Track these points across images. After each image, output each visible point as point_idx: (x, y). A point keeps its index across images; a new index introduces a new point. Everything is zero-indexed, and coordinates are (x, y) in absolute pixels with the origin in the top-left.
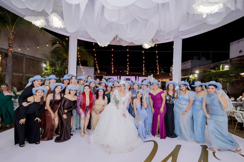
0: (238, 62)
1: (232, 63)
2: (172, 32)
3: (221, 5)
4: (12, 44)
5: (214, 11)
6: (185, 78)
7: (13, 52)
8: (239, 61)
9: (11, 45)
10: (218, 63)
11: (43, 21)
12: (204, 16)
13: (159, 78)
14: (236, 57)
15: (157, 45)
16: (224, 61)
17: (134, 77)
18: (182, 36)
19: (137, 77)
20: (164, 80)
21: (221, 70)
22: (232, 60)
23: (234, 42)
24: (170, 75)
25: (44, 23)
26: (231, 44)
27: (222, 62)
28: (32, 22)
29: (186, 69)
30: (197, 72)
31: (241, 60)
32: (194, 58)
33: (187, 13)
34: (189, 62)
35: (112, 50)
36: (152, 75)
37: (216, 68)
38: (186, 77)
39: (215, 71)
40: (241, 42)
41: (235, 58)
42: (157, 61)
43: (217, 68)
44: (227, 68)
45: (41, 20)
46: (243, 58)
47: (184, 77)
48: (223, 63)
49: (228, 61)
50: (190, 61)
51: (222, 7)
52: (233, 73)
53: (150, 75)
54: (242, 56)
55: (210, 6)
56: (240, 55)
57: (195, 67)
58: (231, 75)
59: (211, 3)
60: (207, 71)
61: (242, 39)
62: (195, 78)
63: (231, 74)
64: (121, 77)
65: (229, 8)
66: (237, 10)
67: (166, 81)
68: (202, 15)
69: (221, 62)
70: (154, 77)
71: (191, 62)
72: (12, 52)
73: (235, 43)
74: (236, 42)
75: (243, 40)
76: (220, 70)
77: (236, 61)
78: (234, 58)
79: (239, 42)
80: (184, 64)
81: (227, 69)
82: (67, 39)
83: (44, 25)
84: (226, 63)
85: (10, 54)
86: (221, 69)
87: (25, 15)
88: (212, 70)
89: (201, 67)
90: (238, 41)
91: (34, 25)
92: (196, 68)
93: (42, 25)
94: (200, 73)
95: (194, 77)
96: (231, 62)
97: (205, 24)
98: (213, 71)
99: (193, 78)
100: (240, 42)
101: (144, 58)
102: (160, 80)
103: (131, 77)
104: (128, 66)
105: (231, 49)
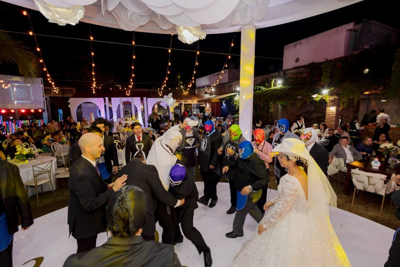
0: (293, 76)
1: (287, 77)
6: (223, 99)
8: (295, 74)
10: (267, 76)
13: (181, 99)
14: (290, 68)
16: (276, 74)
17: (139, 98)
19: (145, 98)
20: (189, 102)
22: (286, 72)
23: (289, 45)
24: (196, 92)
26: (285, 47)
27: (273, 74)
29: (221, 84)
30: (239, 88)
31: (298, 73)
36: (171, 94)
37: (267, 85)
38: (223, 96)
39: (265, 89)
41: (292, 69)
43: (268, 83)
44: (279, 84)
46: (300, 70)
48: (276, 77)
49: (282, 73)
50: (227, 71)
53: (168, 95)
54: (299, 67)
56: (297, 66)
60: (255, 88)
61: (299, 41)
67: (192, 103)
69: (271, 75)
70: (174, 97)
71: (229, 72)
73: (290, 47)
74: (292, 44)
75: (301, 43)
76: (271, 87)
77: (291, 73)
79: (296, 45)
80: (218, 74)
81: (280, 86)
84: (279, 77)
86: (273, 86)
88: (261, 87)
90: (294, 43)
96: (285, 76)
98: (263, 88)
100: (298, 45)
101: (170, 64)
102: (183, 102)
103: (132, 98)
104: (131, 80)
105: (285, 55)
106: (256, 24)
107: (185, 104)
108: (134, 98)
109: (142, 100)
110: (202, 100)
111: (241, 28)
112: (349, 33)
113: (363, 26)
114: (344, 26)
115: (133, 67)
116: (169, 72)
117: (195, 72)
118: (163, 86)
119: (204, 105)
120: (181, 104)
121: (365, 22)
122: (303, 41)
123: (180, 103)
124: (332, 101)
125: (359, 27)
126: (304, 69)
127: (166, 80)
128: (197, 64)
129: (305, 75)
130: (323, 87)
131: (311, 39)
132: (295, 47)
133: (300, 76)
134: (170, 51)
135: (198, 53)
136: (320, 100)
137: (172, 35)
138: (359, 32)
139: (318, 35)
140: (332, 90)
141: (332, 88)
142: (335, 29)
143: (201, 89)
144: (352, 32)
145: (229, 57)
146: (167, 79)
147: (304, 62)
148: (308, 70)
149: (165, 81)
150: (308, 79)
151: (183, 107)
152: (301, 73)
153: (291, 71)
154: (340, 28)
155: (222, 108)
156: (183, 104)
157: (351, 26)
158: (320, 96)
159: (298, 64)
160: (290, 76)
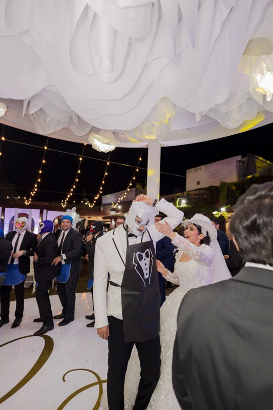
0: (196, 197)
1: (190, 197)
8: (197, 195)
10: (172, 196)
13: (85, 215)
14: (193, 189)
16: (180, 194)
17: (38, 211)
19: (45, 211)
20: (94, 218)
22: (190, 193)
23: (191, 169)
24: (102, 209)
26: (188, 171)
27: (178, 194)
29: (127, 202)
31: (200, 194)
34: (132, 191)
36: (74, 209)
41: (192, 191)
44: (184, 203)
46: (201, 191)
48: (180, 197)
49: (185, 193)
50: (134, 189)
53: (71, 209)
54: (200, 189)
56: (199, 188)
61: (199, 167)
64: (6, 209)
69: (176, 195)
70: (77, 211)
71: (136, 190)
73: (192, 171)
74: (193, 169)
75: (200, 169)
77: (193, 194)
78: (190, 191)
79: (196, 170)
81: (184, 205)
84: (183, 197)
86: (177, 204)
90: (195, 168)
96: (188, 196)
100: (198, 170)
101: (79, 172)
102: (87, 218)
103: (31, 210)
104: (36, 186)
105: (187, 179)
106: (161, 143)
107: (89, 221)
109: (41, 213)
110: (108, 217)
111: (148, 145)
112: (238, 164)
113: (248, 158)
114: (233, 158)
115: (40, 172)
116: (77, 180)
117: (103, 182)
118: (69, 196)
119: (109, 223)
120: (84, 220)
121: (249, 156)
122: (203, 167)
123: (83, 219)
124: (229, 218)
125: (245, 159)
126: (204, 191)
127: (74, 189)
128: (106, 174)
129: (206, 196)
130: (221, 206)
131: (209, 166)
132: (196, 172)
133: (201, 197)
134: (81, 159)
135: (108, 164)
136: (220, 217)
137: (85, 144)
138: (246, 164)
139: (214, 163)
140: (229, 207)
141: (229, 206)
142: (227, 160)
143: (107, 206)
144: (241, 164)
145: (137, 170)
146: (74, 187)
147: (205, 184)
148: (208, 192)
149: (72, 190)
150: (209, 200)
152: (203, 194)
154: (231, 159)
156: (87, 220)
157: (239, 158)
158: (220, 213)
159: (199, 187)
160: (192, 196)
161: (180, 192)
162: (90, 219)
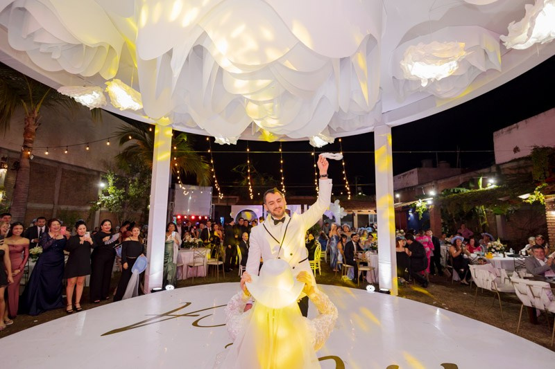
0: (513, 172)
1: (503, 173)
2: (368, 113)
3: (454, 64)
4: (32, 142)
5: (441, 75)
6: (408, 207)
7: (32, 158)
8: (515, 169)
9: (30, 145)
10: (472, 174)
11: (97, 95)
12: (424, 84)
13: (354, 208)
14: (508, 161)
15: (340, 140)
16: (486, 170)
17: (299, 207)
18: (389, 122)
19: (305, 206)
20: (365, 212)
21: (481, 189)
22: (501, 167)
23: (500, 131)
25: (100, 99)
26: (495, 134)
28: (75, 98)
29: (408, 188)
30: (432, 193)
31: (519, 168)
32: (424, 164)
33: (394, 77)
34: (413, 172)
35: (248, 150)
36: (337, 202)
37: (471, 185)
38: (409, 204)
39: (469, 191)
40: (514, 131)
42: (344, 172)
43: (473, 183)
44: (492, 183)
45: (94, 93)
47: (405, 204)
48: (484, 174)
49: (494, 169)
50: (415, 170)
51: (456, 69)
52: (505, 196)
54: (520, 159)
55: (436, 65)
56: (517, 157)
57: (427, 183)
58: (500, 199)
59: (438, 58)
60: (452, 191)
61: (515, 125)
62: (428, 206)
63: (502, 197)
65: (474, 67)
66: (491, 71)
67: (369, 214)
68: (419, 81)
69: (479, 172)
70: (342, 205)
71: (418, 172)
72: (29, 158)
73: (502, 133)
74: (505, 130)
75: (518, 127)
76: (478, 188)
77: (508, 168)
78: (504, 163)
79: (510, 130)
80: (404, 176)
81: (494, 186)
82: (151, 130)
83: (99, 103)
84: (491, 174)
85: (25, 163)
86: (481, 186)
87: (62, 84)
88: (461, 189)
89: (439, 182)
90: (508, 128)
91: (80, 104)
92: (430, 184)
93: (95, 103)
94: (438, 195)
95: (426, 204)
96: (499, 172)
97: (433, 98)
98: (465, 191)
99: (423, 207)
102: (356, 212)
103: (292, 206)
104: (282, 183)
105: (496, 145)
107: (358, 215)
108: (294, 205)
109: (303, 208)
111: (374, 128)
120: (353, 215)
122: (521, 124)
123: (351, 213)
124: (551, 203)
129: (529, 170)
131: (533, 121)
132: (510, 133)
133: (523, 171)
136: (534, 202)
139: (542, 114)
140: (545, 187)
141: (544, 184)
147: (526, 152)
151: (356, 219)
152: (525, 167)
153: (508, 165)
155: (409, 219)
156: (356, 215)
158: (534, 197)
159: (518, 155)
160: (507, 172)
161: (485, 167)
162: (360, 213)
